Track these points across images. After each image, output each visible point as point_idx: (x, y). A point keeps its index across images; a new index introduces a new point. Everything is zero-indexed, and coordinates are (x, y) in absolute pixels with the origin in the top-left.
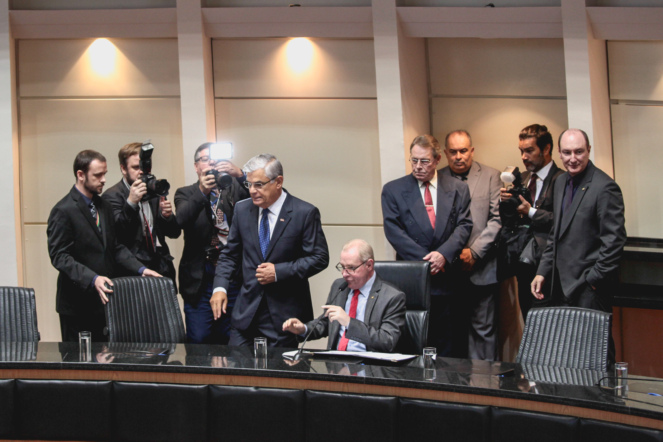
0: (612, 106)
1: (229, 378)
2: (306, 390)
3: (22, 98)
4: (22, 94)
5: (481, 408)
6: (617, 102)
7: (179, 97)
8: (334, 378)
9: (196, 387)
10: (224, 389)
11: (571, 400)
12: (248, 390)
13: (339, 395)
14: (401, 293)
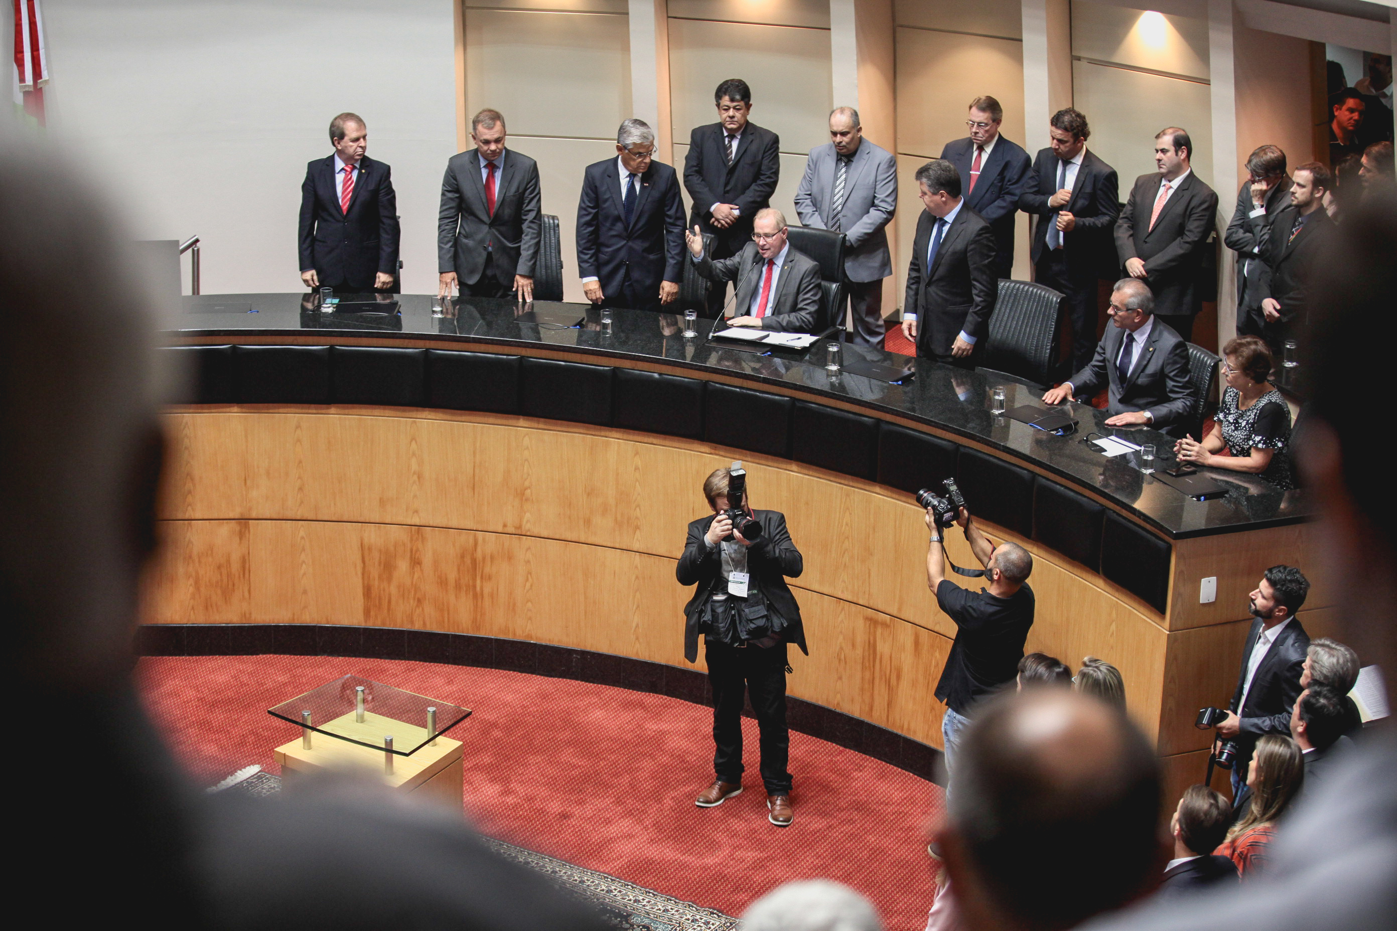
0: (1075, 62)
1: (634, 362)
2: (707, 382)
3: (468, 8)
4: (468, 4)
5: (870, 419)
6: (1079, 59)
7: (627, 14)
8: (733, 374)
9: (602, 369)
10: (629, 373)
11: (951, 427)
12: (652, 376)
13: (738, 390)
14: (816, 263)
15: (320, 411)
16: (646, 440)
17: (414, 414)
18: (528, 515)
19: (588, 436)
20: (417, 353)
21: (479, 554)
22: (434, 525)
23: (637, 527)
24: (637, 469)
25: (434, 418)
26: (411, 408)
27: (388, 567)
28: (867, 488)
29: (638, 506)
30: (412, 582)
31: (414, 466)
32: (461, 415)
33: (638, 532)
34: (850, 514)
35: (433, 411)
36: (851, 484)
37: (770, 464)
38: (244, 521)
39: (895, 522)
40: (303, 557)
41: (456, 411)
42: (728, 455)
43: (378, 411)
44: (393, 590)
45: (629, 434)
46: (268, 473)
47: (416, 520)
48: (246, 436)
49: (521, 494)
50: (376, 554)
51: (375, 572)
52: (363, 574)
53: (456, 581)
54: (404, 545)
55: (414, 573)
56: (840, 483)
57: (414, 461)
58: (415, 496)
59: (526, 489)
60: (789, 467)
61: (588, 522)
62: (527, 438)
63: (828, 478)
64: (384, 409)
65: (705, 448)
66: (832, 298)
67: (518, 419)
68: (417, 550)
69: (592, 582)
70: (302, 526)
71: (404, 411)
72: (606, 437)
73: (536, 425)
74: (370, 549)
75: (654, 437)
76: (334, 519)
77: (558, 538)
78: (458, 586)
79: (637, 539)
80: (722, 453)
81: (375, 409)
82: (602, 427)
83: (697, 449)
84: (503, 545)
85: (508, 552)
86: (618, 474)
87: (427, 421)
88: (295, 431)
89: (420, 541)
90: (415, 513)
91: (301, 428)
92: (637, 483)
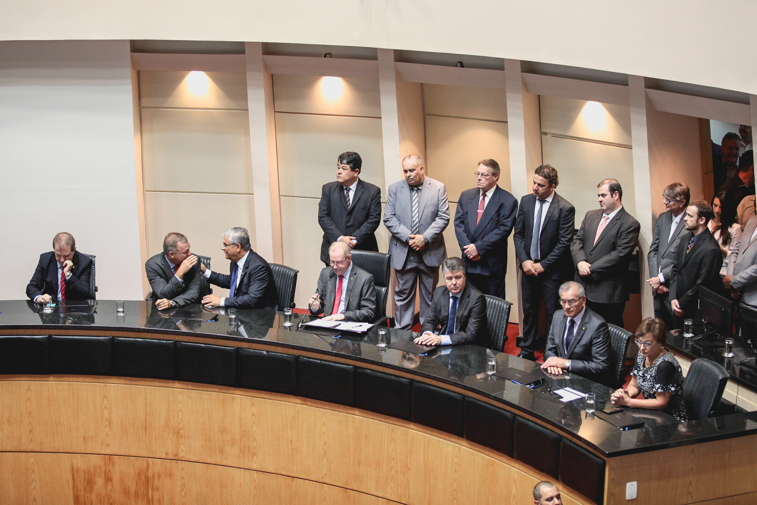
0: (542, 136)
1: (250, 344)
2: (298, 356)
3: (143, 107)
4: (143, 105)
5: (406, 380)
6: (546, 134)
7: (248, 110)
8: (315, 351)
9: (229, 348)
10: (246, 351)
12: (262, 353)
13: (319, 361)
14: (371, 275)
15: (43, 379)
16: (259, 395)
17: (105, 380)
18: (182, 447)
19: (221, 393)
20: (106, 339)
21: (150, 474)
22: (120, 454)
23: (255, 454)
24: (253, 415)
25: (119, 382)
26: (103, 376)
27: (90, 482)
28: (405, 425)
29: (255, 440)
30: (106, 493)
31: (106, 415)
32: (137, 381)
33: (255, 457)
34: (395, 443)
35: (118, 378)
36: (395, 423)
37: (341, 410)
39: (424, 448)
40: (33, 476)
41: (133, 378)
42: (313, 405)
43: (81, 379)
44: (94, 497)
45: (247, 392)
46: (9, 421)
47: (108, 451)
49: (177, 433)
50: (82, 474)
51: (81, 486)
52: (73, 487)
53: (135, 492)
54: (100, 467)
55: (107, 486)
56: (388, 423)
57: (106, 412)
58: (107, 435)
59: (180, 429)
60: (353, 412)
61: (222, 451)
62: (180, 395)
63: (379, 419)
64: (85, 377)
65: (298, 400)
66: (382, 297)
67: (175, 383)
68: (109, 471)
69: (226, 491)
70: (32, 456)
71: (98, 378)
72: (233, 394)
73: (186, 387)
74: (77, 471)
75: (265, 394)
76: (53, 451)
77: (202, 462)
78: (136, 495)
79: (255, 462)
80: (309, 404)
81: (79, 377)
82: (230, 387)
83: (293, 401)
84: (166, 466)
85: (170, 472)
86: (241, 418)
87: (114, 385)
88: (26, 393)
89: (111, 465)
90: (107, 447)
91: (30, 391)
92: (254, 425)
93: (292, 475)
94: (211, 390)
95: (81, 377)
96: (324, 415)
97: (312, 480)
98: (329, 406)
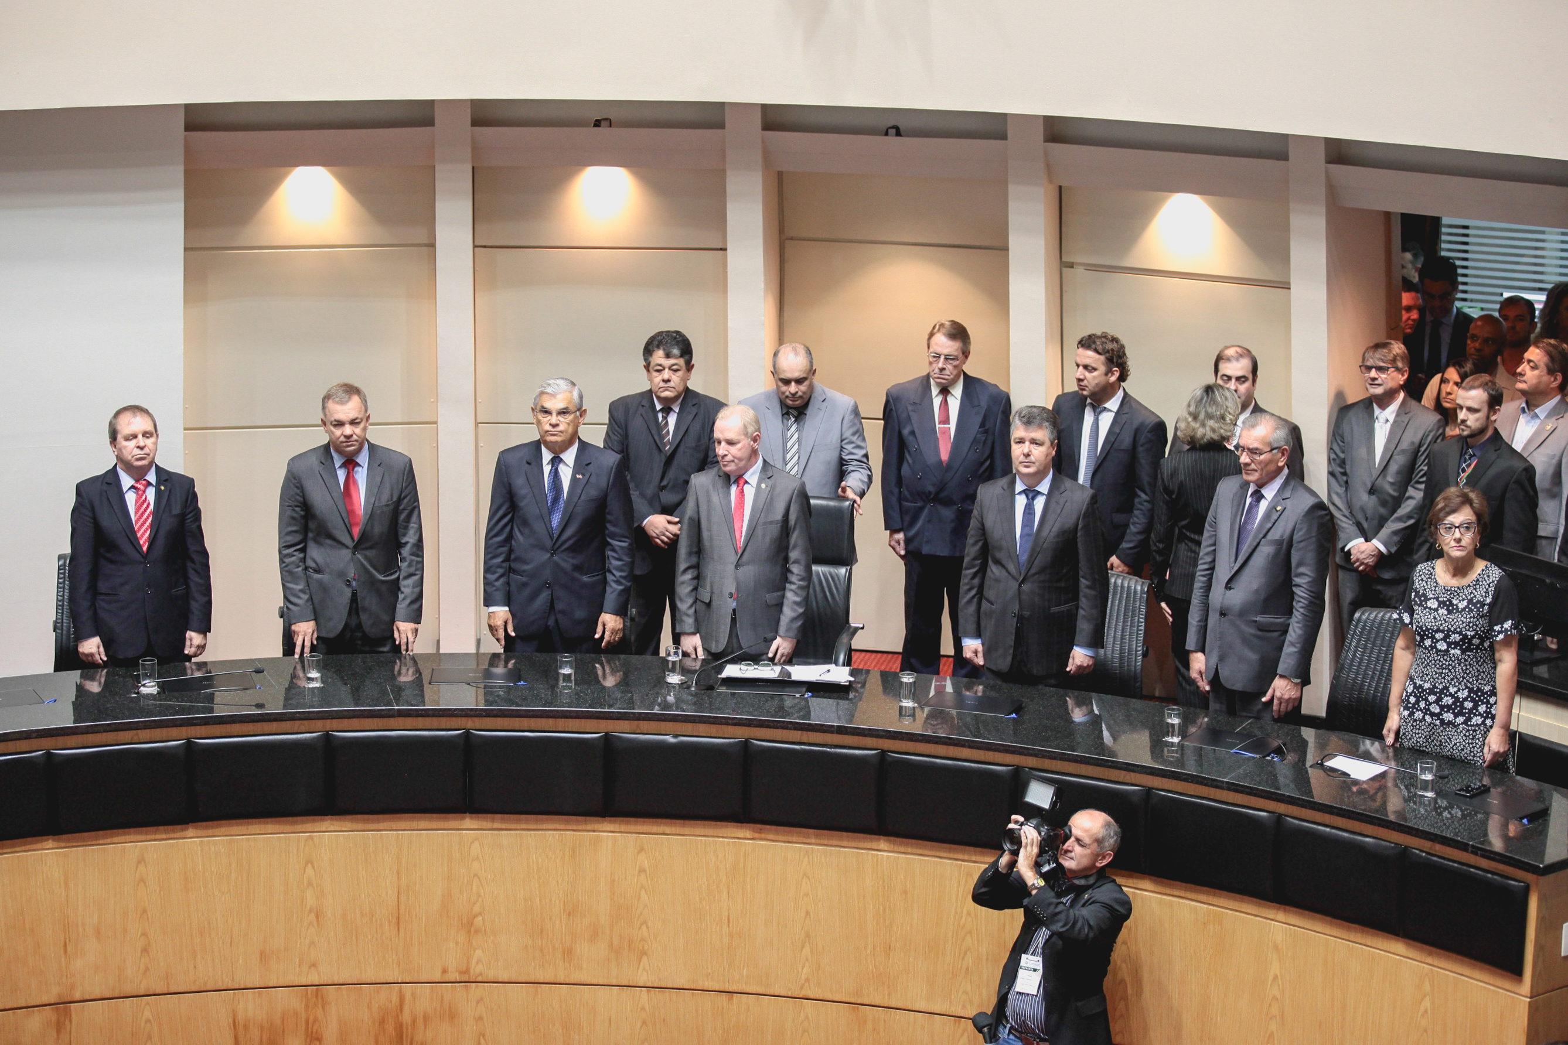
0: (1064, 270)
2: (748, 739)
5: (1004, 768)
6: (1071, 266)
7: (434, 246)
8: (790, 725)
9: (588, 736)
10: (629, 739)
12: (661, 740)
13: (796, 747)
15: (171, 835)
16: (655, 829)
17: (309, 826)
18: (479, 953)
19: (568, 833)
20: (312, 738)
21: (406, 1017)
22: (342, 982)
23: (644, 953)
24: (642, 870)
25: (338, 829)
26: (305, 818)
29: (645, 923)
32: (378, 821)
33: (645, 959)
35: (337, 820)
36: (974, 858)
37: (845, 844)
38: (63, 1005)
41: (368, 817)
42: (780, 838)
45: (628, 823)
46: (98, 933)
47: (314, 978)
48: (66, 883)
49: (468, 926)
50: (255, 1033)
54: (296, 1014)
56: (956, 859)
57: (309, 894)
58: (312, 943)
59: (476, 916)
60: (874, 845)
61: (568, 953)
62: (476, 844)
63: (938, 854)
64: (267, 823)
65: (744, 832)
67: (464, 818)
68: (316, 1020)
69: (577, 1037)
70: (148, 1003)
71: (293, 823)
72: (594, 831)
73: (489, 825)
74: (246, 1027)
75: (665, 824)
76: (193, 989)
77: (523, 980)
79: (644, 969)
80: (771, 837)
81: (252, 824)
82: (588, 818)
83: (733, 835)
84: (442, 1000)
85: (450, 1007)
86: (614, 881)
87: (328, 836)
88: (137, 867)
89: (320, 1008)
90: (312, 968)
91: (145, 862)
92: (643, 891)
93: (730, 989)
94: (544, 826)
95: (256, 824)
96: (806, 858)
97: (777, 994)
98: (817, 836)
